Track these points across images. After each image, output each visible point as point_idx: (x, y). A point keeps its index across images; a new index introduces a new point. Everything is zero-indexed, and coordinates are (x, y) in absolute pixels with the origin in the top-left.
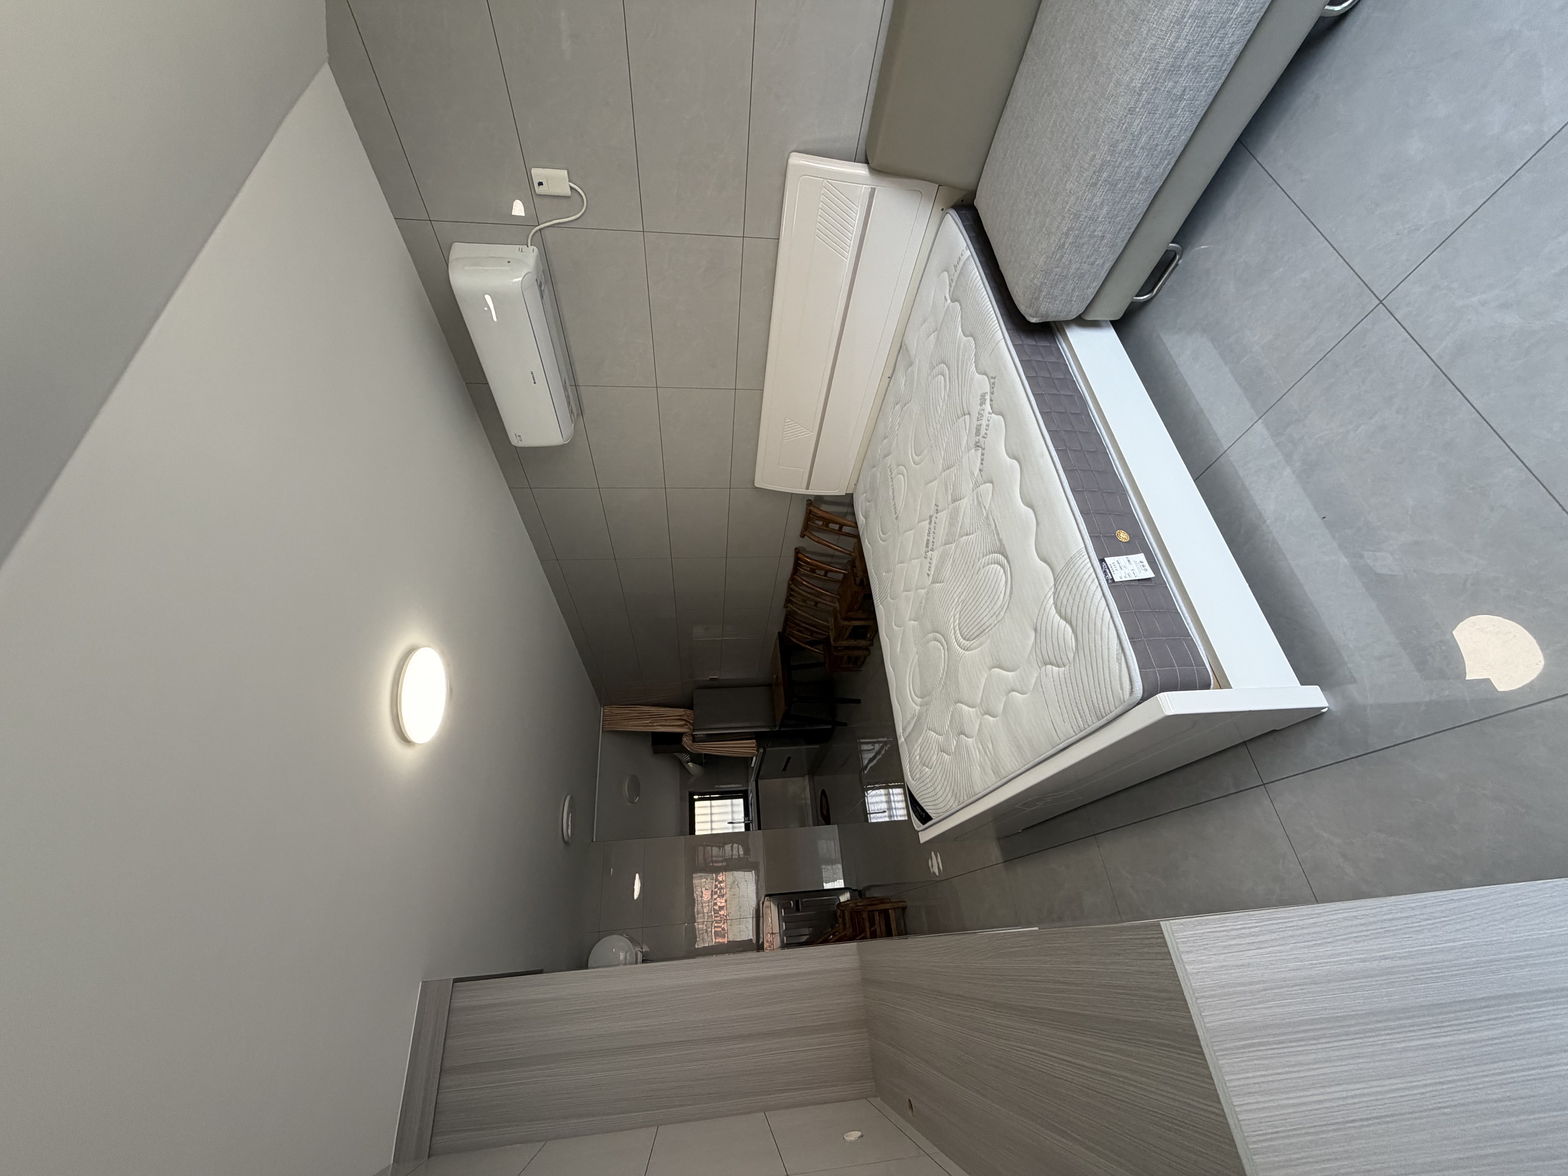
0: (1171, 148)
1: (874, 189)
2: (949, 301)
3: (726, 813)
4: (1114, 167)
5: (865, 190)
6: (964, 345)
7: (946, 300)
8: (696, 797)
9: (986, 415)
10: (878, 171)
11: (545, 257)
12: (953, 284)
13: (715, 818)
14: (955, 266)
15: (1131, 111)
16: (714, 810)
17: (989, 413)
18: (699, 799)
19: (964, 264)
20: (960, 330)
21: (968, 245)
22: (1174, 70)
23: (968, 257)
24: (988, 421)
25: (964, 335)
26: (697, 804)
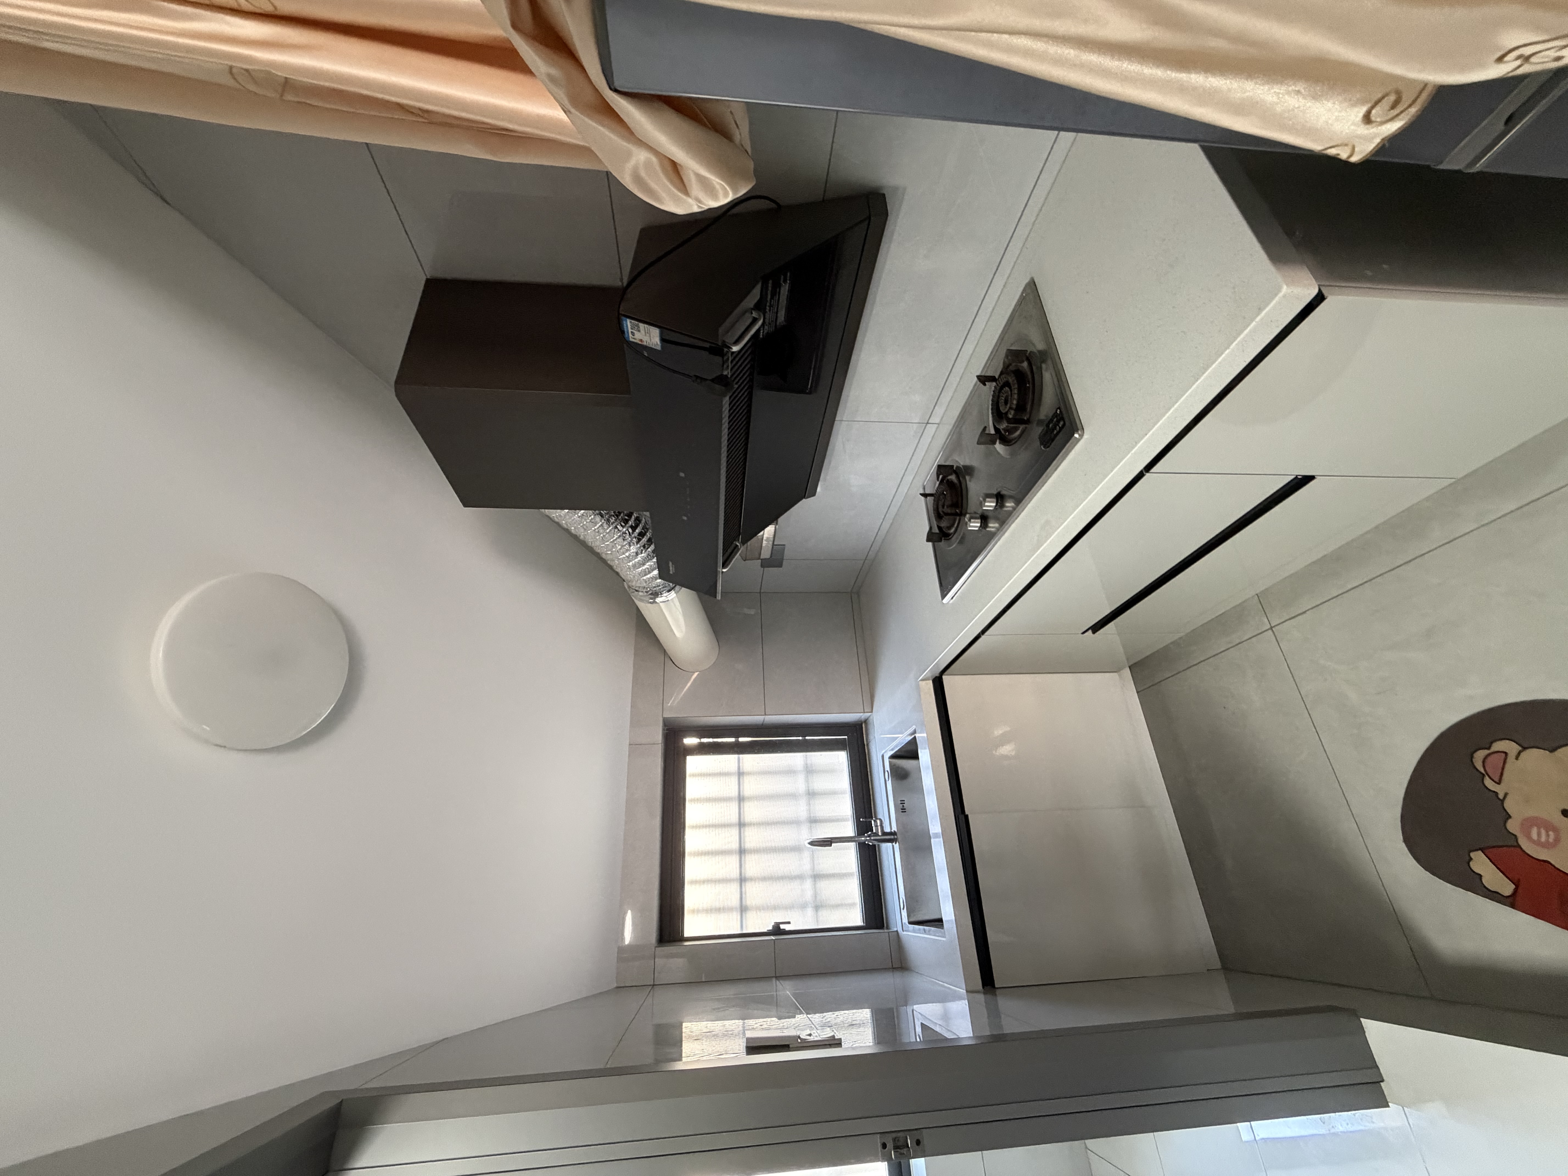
3: (792, 796)
8: (690, 741)
13: (752, 812)
16: (751, 786)
18: (703, 749)
26: (694, 764)
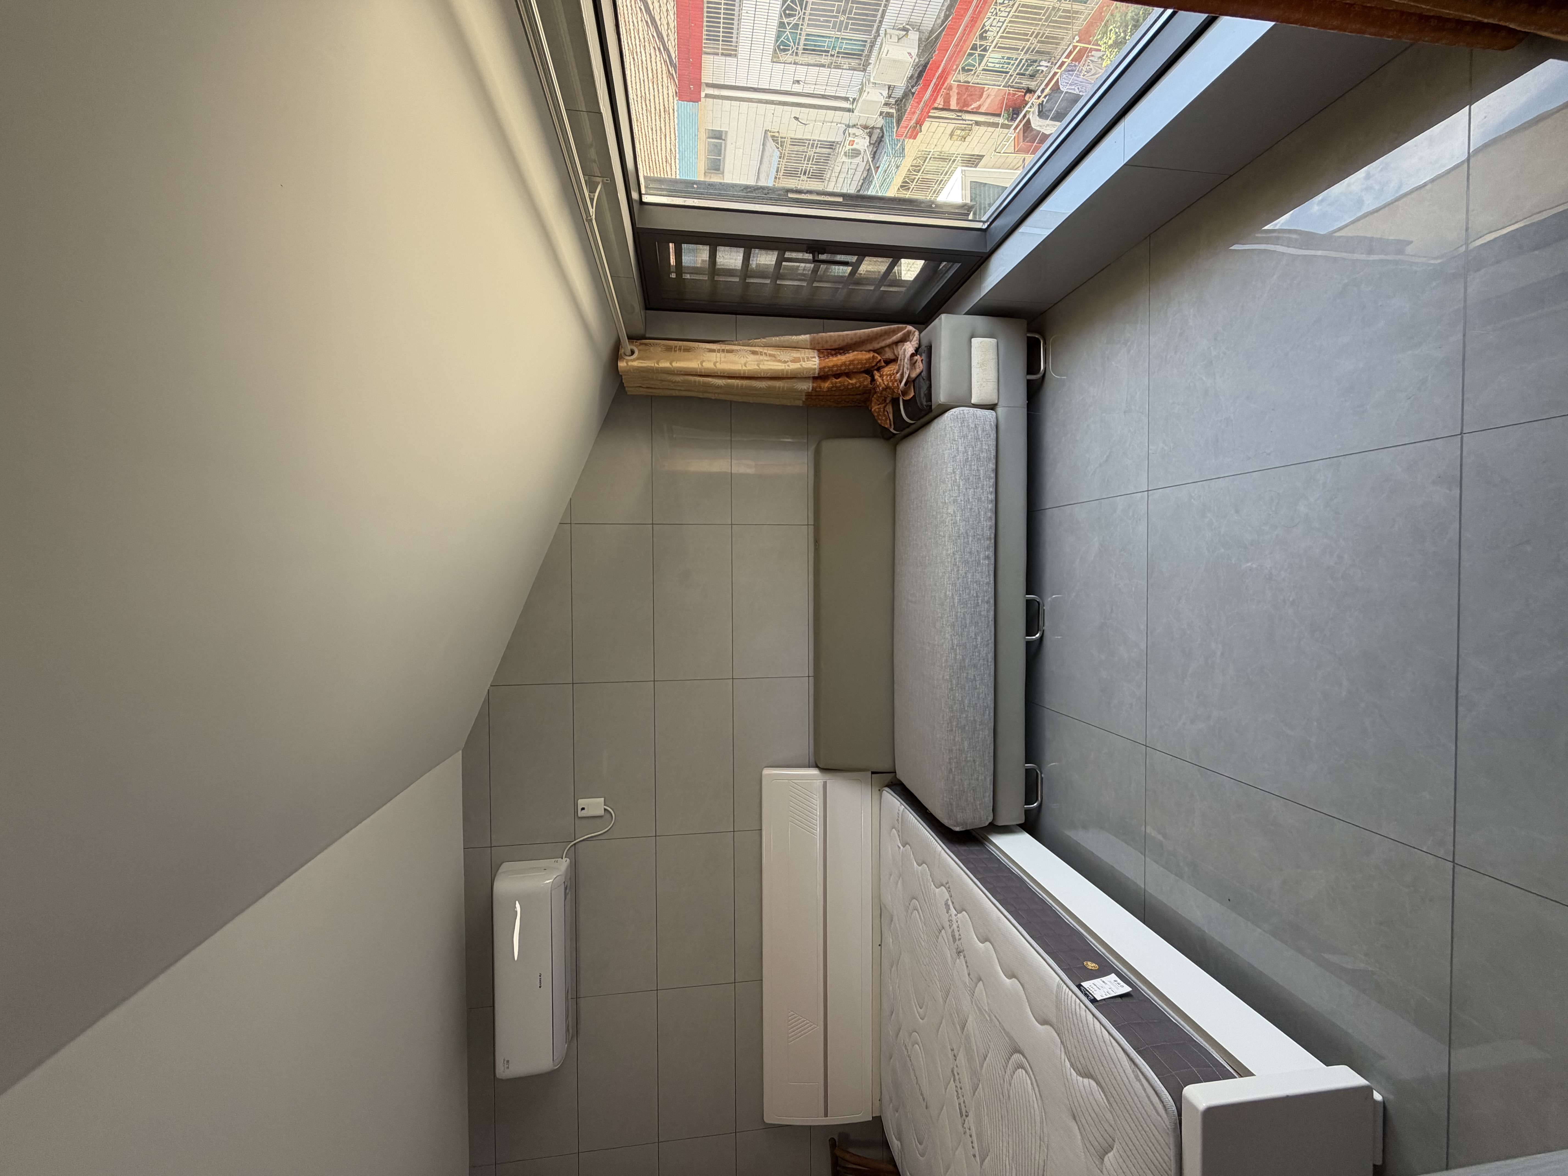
0: (985, 704)
1: (826, 782)
2: (902, 847)
4: (957, 719)
5: (819, 783)
6: (921, 872)
7: (899, 848)
9: (954, 918)
10: (824, 770)
11: (574, 866)
12: (900, 833)
14: (898, 820)
15: (951, 689)
17: (956, 915)
19: (902, 815)
20: (915, 864)
21: (901, 803)
22: (962, 668)
23: (904, 809)
24: (957, 922)
25: (919, 866)
